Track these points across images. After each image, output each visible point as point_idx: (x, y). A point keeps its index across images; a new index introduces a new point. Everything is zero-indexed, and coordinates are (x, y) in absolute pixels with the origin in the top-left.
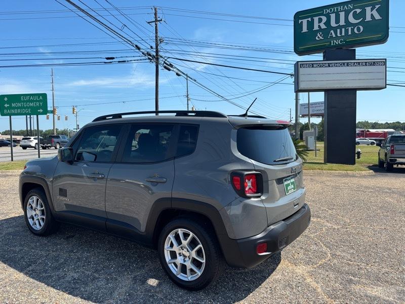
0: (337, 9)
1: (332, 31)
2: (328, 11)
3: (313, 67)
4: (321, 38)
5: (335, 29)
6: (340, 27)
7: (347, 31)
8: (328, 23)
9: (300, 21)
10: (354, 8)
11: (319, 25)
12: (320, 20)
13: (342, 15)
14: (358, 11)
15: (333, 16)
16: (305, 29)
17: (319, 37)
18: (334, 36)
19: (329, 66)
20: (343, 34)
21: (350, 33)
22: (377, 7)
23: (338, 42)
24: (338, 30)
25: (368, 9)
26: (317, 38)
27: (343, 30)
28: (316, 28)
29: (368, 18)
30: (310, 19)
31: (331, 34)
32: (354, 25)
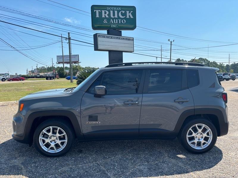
0: (113, 9)
1: (111, 20)
2: (109, 9)
3: (104, 37)
4: (106, 22)
5: (113, 19)
6: (116, 19)
7: (118, 21)
8: (109, 15)
9: (95, 11)
10: (122, 10)
11: (105, 15)
12: (105, 13)
13: (116, 12)
14: (123, 12)
15: (112, 12)
16: (97, 16)
17: (105, 21)
18: (113, 23)
19: (112, 38)
20: (117, 22)
21: (120, 23)
22: (132, 12)
23: (114, 26)
24: (115, 20)
25: (128, 12)
26: (104, 22)
27: (117, 20)
28: (103, 16)
29: (128, 17)
30: (100, 11)
31: (111, 21)
32: (122, 19)
